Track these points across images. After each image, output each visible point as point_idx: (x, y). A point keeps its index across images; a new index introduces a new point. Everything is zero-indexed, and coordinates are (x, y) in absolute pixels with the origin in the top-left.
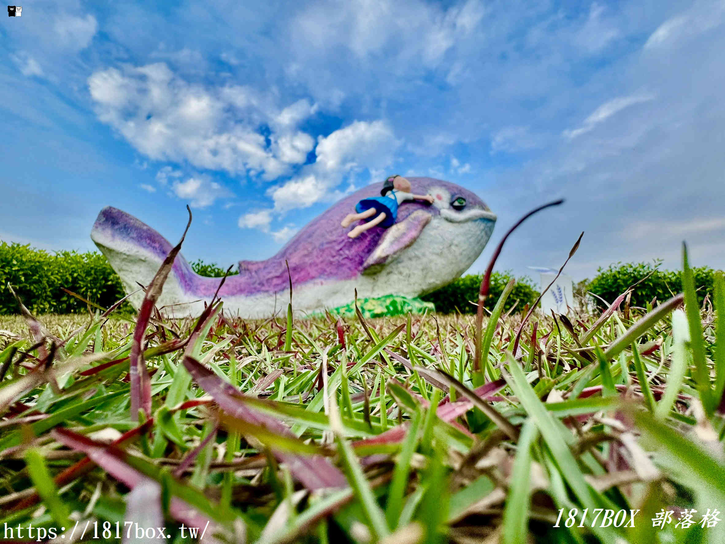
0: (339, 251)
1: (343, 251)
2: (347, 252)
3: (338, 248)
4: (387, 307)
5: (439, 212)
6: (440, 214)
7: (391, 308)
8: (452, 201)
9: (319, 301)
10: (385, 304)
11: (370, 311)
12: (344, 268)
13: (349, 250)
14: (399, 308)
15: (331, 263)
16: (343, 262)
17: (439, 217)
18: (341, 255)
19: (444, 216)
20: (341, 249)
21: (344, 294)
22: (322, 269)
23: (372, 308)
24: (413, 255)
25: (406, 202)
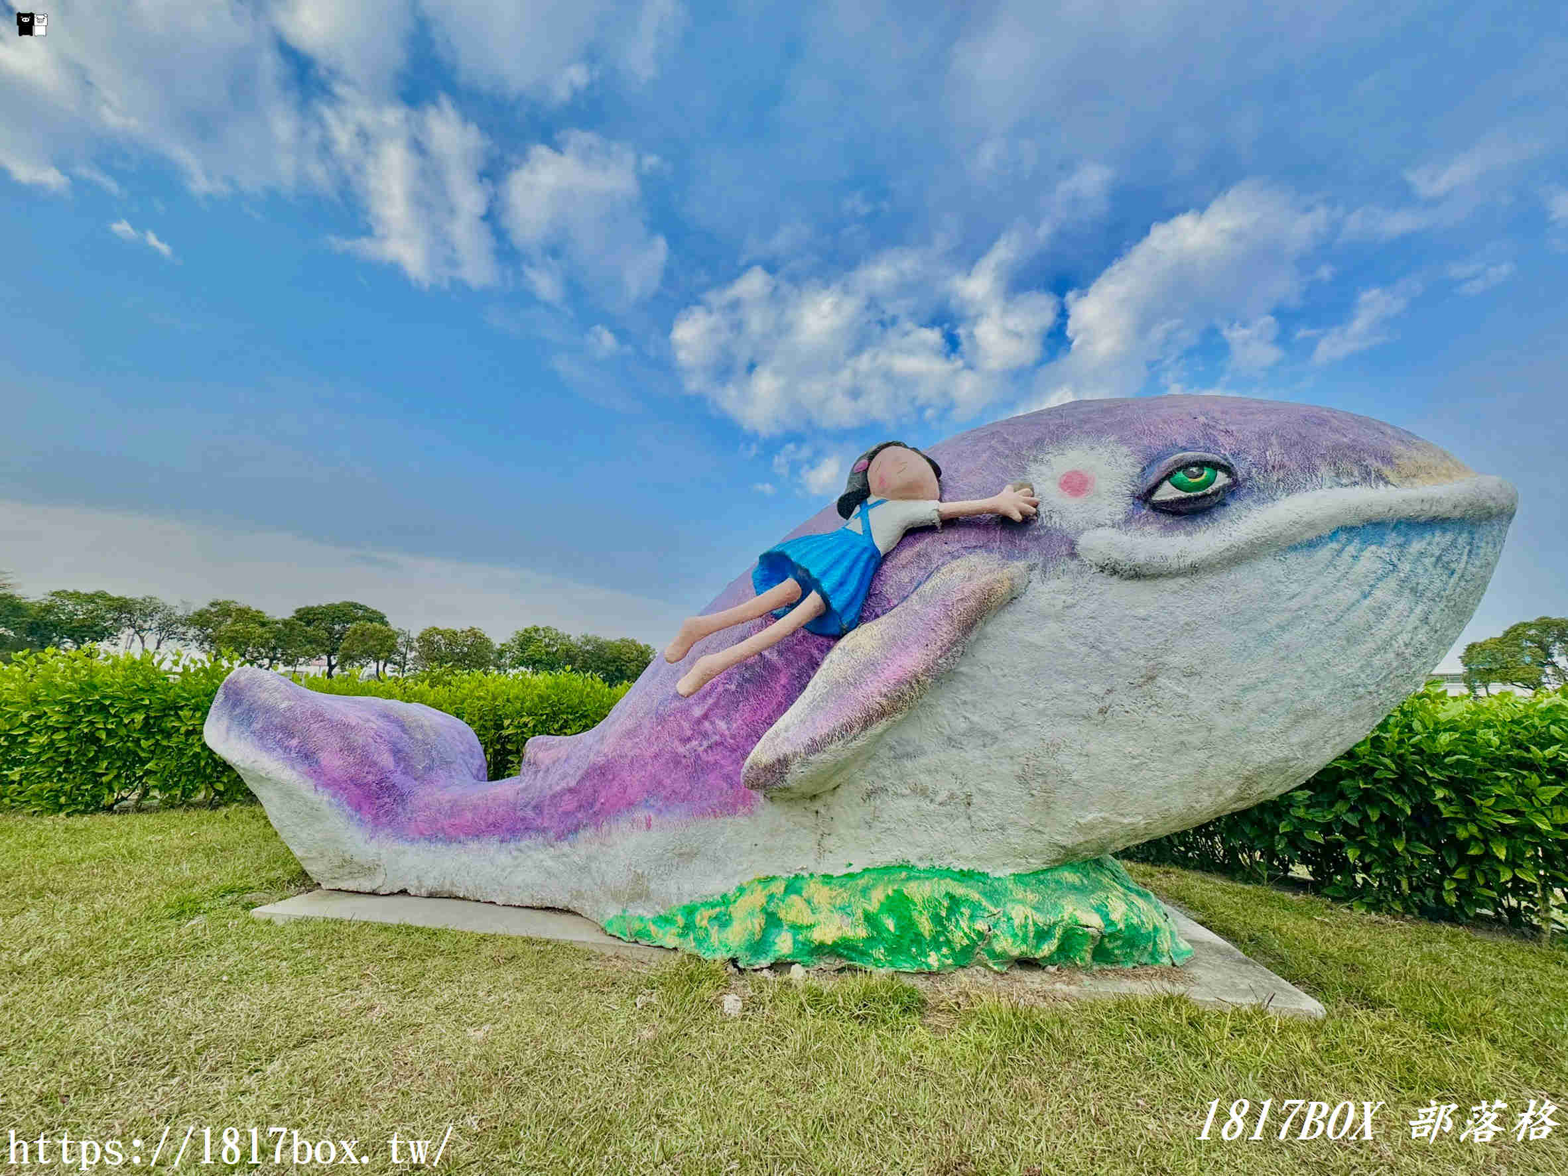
0: (699, 722)
1: (712, 723)
2: (722, 725)
3: (698, 712)
4: (869, 919)
5: (1072, 544)
6: (1073, 555)
7: (890, 924)
8: (1145, 487)
9: (639, 877)
10: (861, 906)
11: (796, 928)
12: (712, 779)
13: (727, 717)
14: (925, 926)
15: (676, 760)
16: (710, 758)
17: (1073, 565)
18: (705, 735)
19: (1095, 557)
20: (705, 716)
21: (716, 860)
22: (653, 777)
23: (807, 918)
24: (963, 725)
25: (914, 532)
